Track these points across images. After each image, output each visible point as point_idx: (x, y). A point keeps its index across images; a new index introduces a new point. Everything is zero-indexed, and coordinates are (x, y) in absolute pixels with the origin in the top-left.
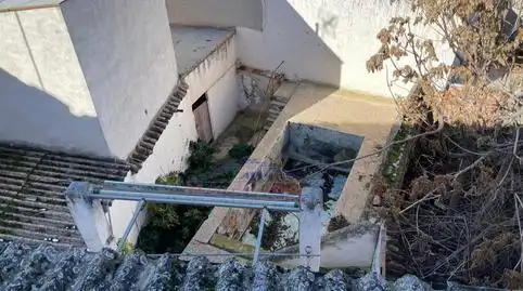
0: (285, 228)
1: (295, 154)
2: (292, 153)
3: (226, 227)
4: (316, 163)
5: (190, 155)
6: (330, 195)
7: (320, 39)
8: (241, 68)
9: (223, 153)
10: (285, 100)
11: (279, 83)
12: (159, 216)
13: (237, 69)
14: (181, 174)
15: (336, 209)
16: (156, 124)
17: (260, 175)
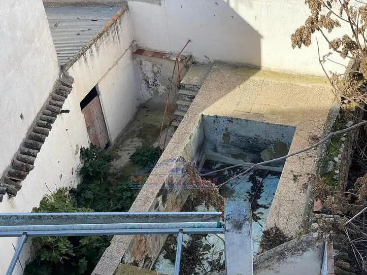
0: (208, 247)
1: (214, 154)
2: (210, 152)
3: (133, 254)
4: (239, 163)
5: (82, 166)
6: (260, 202)
7: (232, 10)
8: (138, 52)
9: (124, 159)
10: (196, 88)
11: (187, 67)
12: (47, 247)
13: (133, 54)
14: (72, 191)
15: (269, 220)
16: (35, 131)
17: (171, 184)
